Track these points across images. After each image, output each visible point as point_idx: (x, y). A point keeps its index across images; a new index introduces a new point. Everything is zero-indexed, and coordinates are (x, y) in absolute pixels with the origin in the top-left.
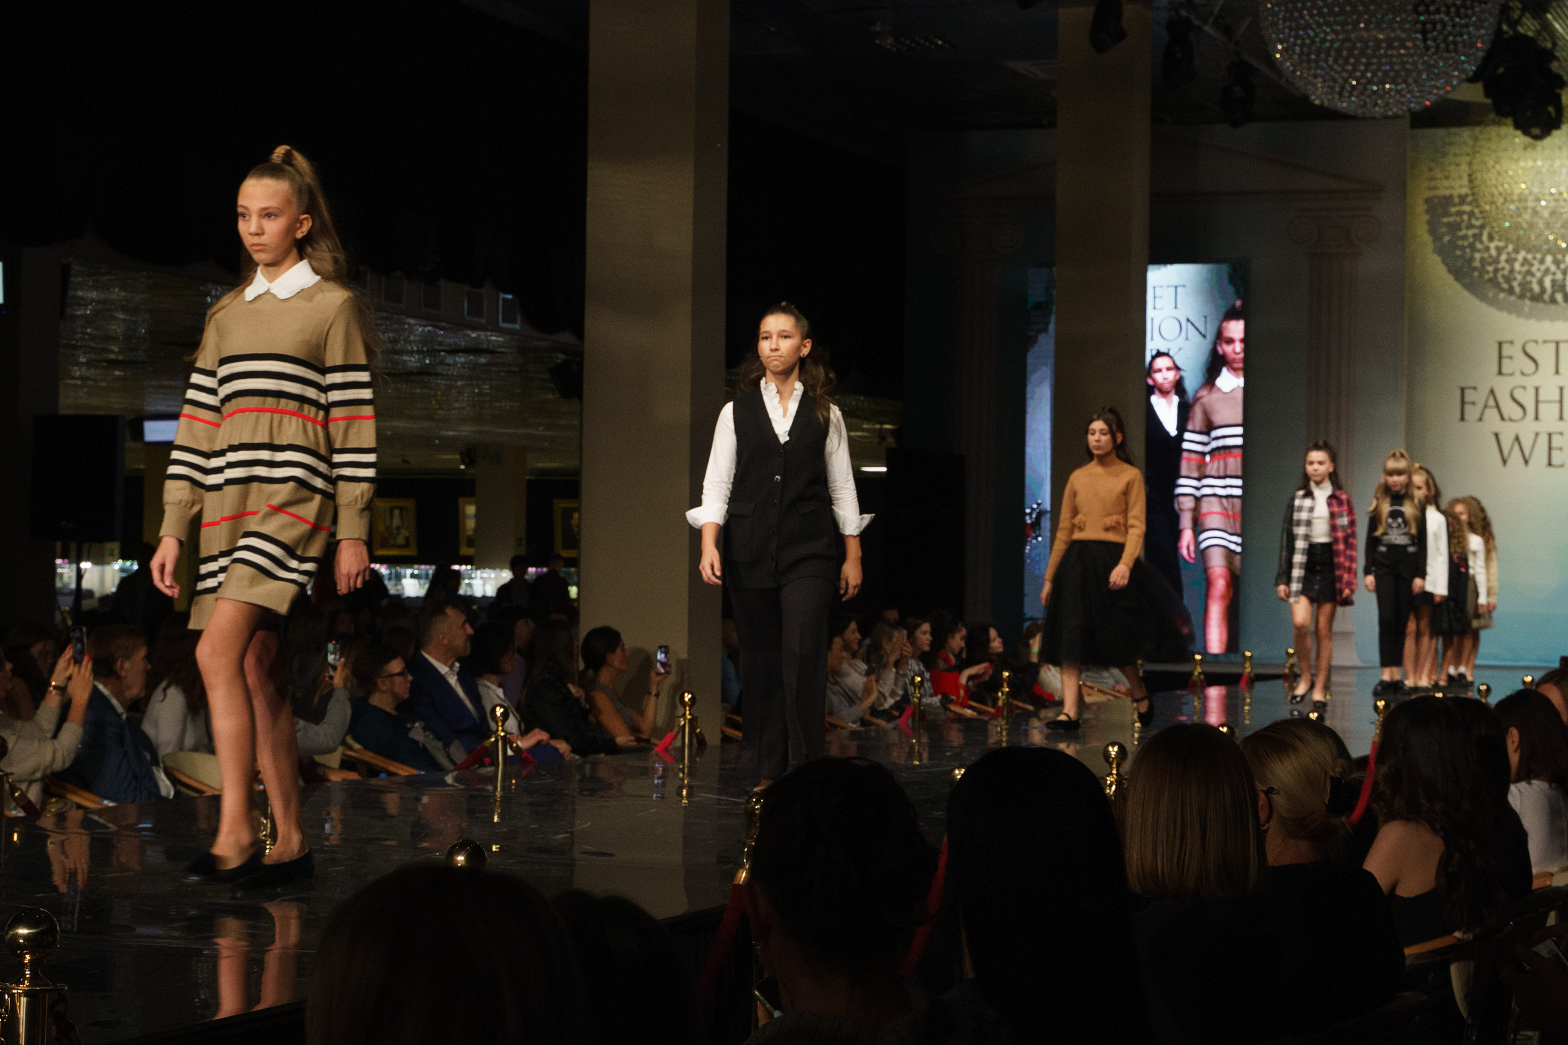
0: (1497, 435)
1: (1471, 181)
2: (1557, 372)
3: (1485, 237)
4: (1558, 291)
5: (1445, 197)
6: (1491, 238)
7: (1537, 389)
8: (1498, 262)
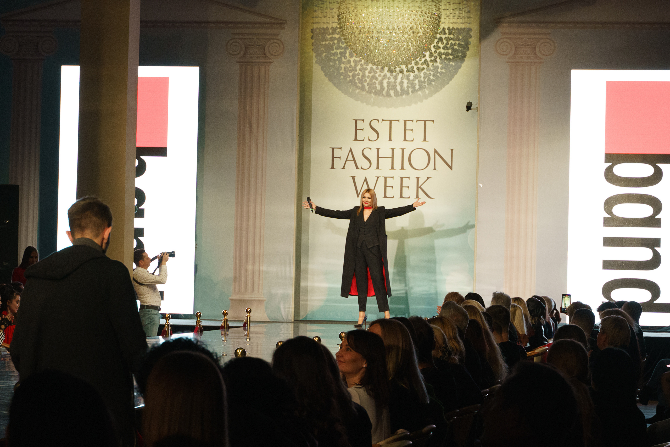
0: (353, 178)
1: (339, 20)
2: (390, 140)
3: (347, 55)
4: (392, 89)
5: (323, 28)
6: (351, 56)
7: (378, 149)
8: (356, 70)
